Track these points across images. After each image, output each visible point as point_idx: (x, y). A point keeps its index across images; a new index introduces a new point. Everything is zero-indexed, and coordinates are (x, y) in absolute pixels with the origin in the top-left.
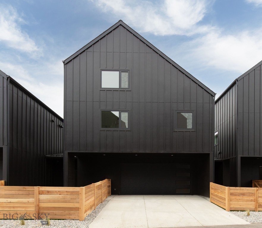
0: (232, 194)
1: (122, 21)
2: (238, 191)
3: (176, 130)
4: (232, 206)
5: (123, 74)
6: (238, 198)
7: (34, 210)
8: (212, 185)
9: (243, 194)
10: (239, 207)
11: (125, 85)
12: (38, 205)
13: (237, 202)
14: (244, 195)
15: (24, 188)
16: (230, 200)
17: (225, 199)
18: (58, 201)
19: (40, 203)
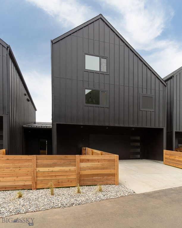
1: (102, 15)
3: (141, 109)
5: (102, 60)
7: (75, 177)
8: (166, 151)
11: (104, 69)
12: (79, 173)
15: (65, 157)
18: (97, 168)
19: (81, 171)
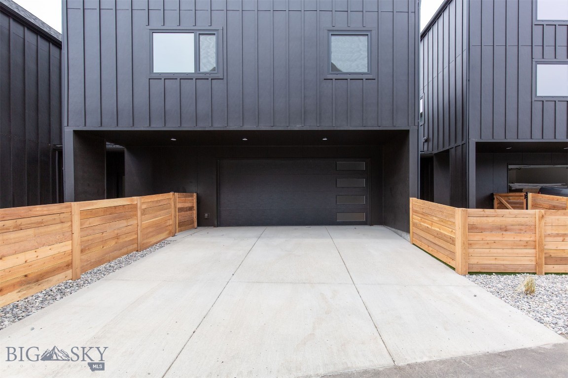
0: (472, 228)
2: (490, 220)
4: (473, 261)
6: (489, 237)
8: (415, 203)
9: (504, 229)
10: (493, 262)
13: (487, 250)
14: (506, 230)
16: (467, 244)
17: (452, 241)
